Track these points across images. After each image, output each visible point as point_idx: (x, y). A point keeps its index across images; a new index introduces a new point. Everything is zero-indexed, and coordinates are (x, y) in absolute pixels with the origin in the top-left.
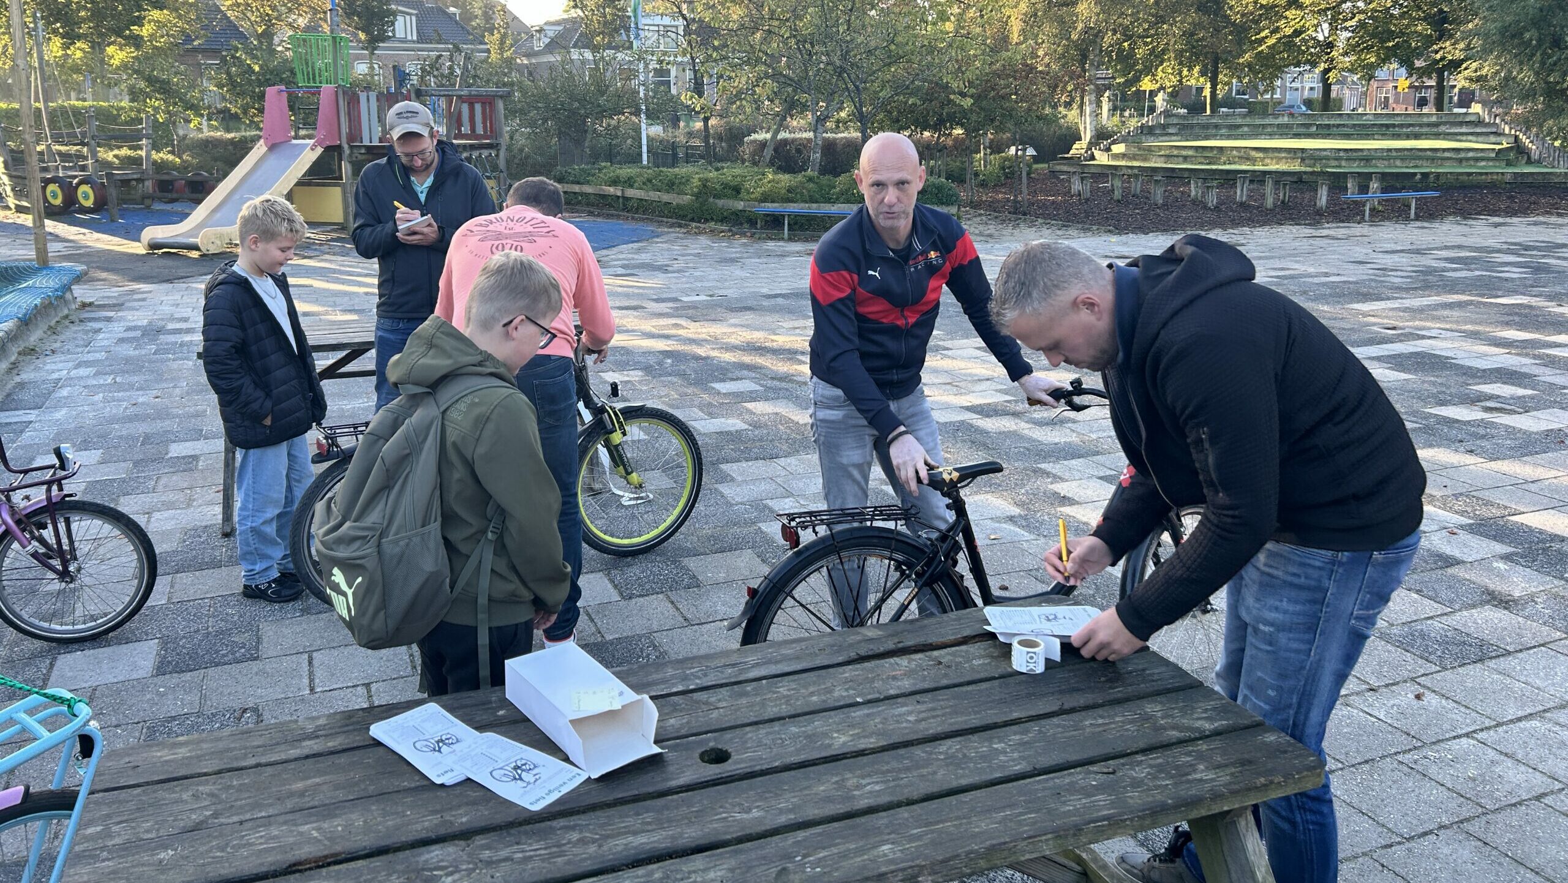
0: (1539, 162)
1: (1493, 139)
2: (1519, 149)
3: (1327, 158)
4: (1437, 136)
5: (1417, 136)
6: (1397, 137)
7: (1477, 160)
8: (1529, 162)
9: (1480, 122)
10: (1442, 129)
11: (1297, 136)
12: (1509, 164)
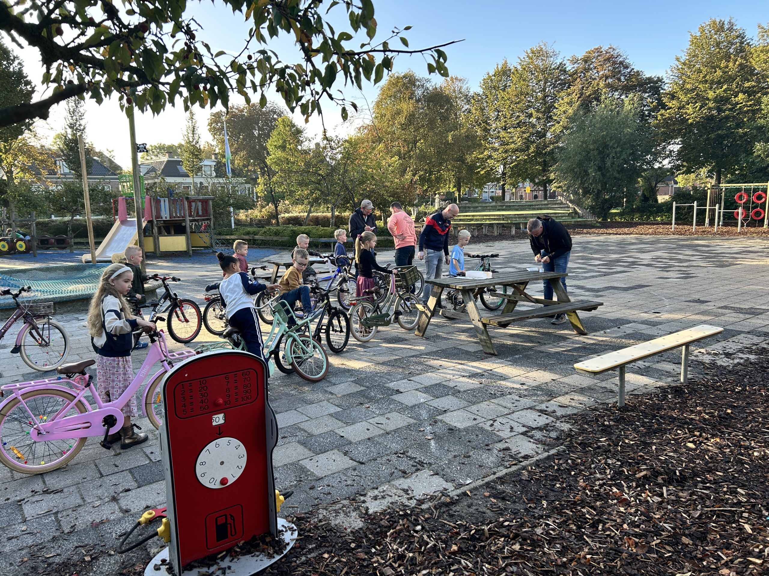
0: (582, 217)
1: (566, 209)
2: (576, 212)
3: (512, 218)
4: (548, 209)
5: (541, 209)
6: (534, 209)
7: (562, 217)
8: (579, 217)
9: (562, 203)
10: (549, 206)
11: (499, 210)
12: (573, 218)
